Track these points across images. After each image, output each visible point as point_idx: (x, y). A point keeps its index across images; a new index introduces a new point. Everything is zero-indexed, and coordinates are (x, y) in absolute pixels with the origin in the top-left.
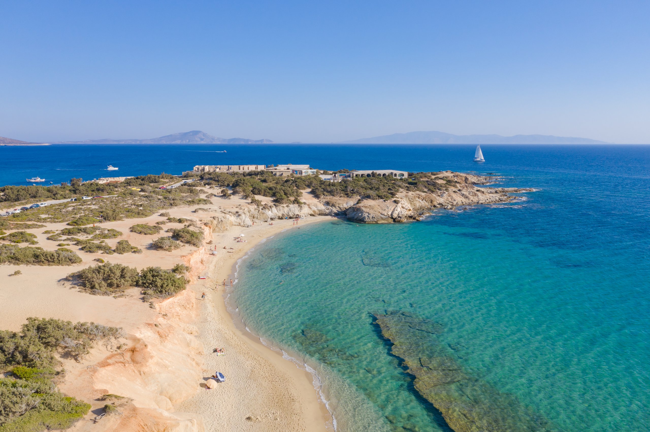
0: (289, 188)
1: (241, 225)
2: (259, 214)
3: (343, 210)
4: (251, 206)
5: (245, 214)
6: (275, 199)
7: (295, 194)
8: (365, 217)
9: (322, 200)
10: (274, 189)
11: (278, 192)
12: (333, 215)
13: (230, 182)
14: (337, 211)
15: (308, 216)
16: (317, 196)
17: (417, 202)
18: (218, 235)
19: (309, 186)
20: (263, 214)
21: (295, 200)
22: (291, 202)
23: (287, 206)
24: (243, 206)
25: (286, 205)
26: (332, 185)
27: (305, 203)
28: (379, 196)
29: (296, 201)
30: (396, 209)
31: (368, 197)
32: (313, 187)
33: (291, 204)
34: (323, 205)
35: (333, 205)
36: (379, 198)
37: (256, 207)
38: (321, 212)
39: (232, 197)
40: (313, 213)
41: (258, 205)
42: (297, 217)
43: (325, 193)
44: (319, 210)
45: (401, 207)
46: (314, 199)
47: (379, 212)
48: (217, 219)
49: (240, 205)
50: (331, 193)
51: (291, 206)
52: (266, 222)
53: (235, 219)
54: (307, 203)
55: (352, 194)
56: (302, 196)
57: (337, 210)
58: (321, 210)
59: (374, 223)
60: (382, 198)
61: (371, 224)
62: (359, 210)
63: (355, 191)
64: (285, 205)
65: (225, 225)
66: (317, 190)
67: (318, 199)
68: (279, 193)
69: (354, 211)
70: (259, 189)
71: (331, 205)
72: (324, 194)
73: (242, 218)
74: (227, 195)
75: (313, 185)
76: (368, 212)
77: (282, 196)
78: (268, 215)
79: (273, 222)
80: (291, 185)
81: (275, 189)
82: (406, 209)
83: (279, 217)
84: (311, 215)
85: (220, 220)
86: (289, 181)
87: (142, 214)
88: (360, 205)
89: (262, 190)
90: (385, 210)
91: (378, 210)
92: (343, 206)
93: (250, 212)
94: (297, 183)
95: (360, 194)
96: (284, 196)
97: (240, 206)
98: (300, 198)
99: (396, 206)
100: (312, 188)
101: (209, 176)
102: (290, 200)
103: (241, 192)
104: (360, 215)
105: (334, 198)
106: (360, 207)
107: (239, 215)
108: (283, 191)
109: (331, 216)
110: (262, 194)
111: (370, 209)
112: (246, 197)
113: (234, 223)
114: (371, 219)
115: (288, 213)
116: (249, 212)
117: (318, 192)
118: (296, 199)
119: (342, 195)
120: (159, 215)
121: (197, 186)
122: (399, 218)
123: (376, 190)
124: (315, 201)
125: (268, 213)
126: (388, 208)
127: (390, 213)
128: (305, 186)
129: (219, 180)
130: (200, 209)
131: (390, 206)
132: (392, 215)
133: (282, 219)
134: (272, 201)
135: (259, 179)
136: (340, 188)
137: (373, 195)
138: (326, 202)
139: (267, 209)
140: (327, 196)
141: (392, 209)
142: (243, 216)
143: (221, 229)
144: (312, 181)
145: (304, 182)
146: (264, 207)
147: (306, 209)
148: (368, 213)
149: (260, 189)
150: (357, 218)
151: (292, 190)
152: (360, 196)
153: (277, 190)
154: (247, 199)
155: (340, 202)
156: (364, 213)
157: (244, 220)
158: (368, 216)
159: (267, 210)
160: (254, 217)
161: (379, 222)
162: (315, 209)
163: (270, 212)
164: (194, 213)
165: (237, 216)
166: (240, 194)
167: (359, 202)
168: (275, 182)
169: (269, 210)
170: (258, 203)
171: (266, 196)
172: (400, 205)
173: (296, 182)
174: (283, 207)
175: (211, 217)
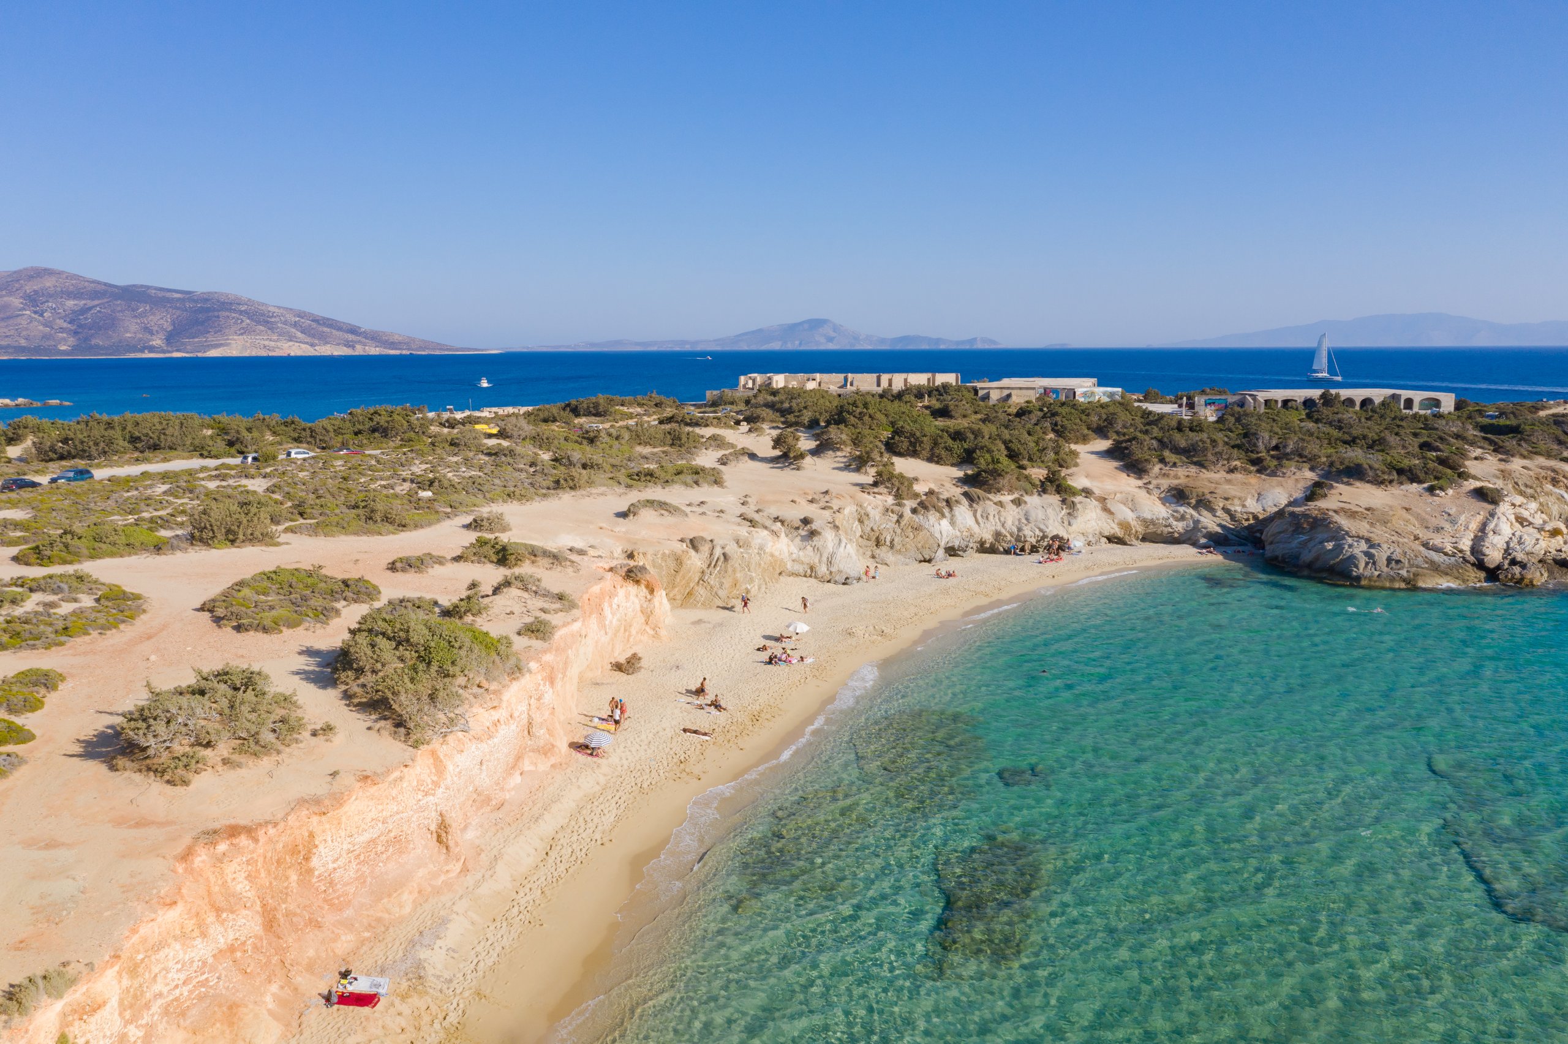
0: (1029, 434)
1: (820, 574)
2: (899, 531)
3: (1246, 524)
4: (871, 497)
5: (836, 528)
6: (970, 472)
7: (1051, 455)
8: (1352, 558)
9: (1154, 482)
10: (972, 437)
11: (982, 448)
12: (1203, 541)
13: (821, 414)
14: (1220, 525)
15: (1098, 542)
16: (1134, 467)
17: (1552, 499)
18: (700, 622)
19: (1101, 431)
20: (917, 529)
21: (1048, 479)
22: (1033, 485)
23: (1018, 502)
24: (839, 496)
25: (1011, 497)
26: (1191, 429)
27: (1087, 492)
28: (1400, 472)
29: (1054, 484)
30: (1491, 526)
31: (1354, 473)
32: (1118, 433)
33: (1032, 494)
34: (1158, 503)
35: (1202, 504)
36: (1404, 478)
37: (890, 500)
38: (1151, 529)
39: (808, 460)
40: (1120, 533)
41: (898, 496)
42: (1058, 547)
43: (1167, 453)
44: (1145, 522)
45: (1512, 518)
46: (1124, 475)
47: (1416, 538)
48: (705, 549)
49: (826, 492)
50: (1193, 455)
51: (1033, 501)
52: (929, 561)
53: (794, 549)
54: (1097, 492)
55: (1275, 462)
56: (1076, 465)
57: (1218, 521)
58: (1152, 522)
59: (1397, 585)
60: (1414, 479)
61: (1383, 588)
62: (1320, 524)
63: (1288, 450)
64: (1006, 498)
65: (739, 575)
66: (1134, 446)
67: (1140, 478)
68: (989, 451)
69: (1298, 529)
70: (913, 435)
71: (1193, 501)
72: (1162, 460)
73: (825, 547)
74: (792, 455)
75: (1119, 427)
76: (1366, 535)
77: (998, 462)
78: (938, 535)
79: (953, 564)
80: (1036, 424)
81: (975, 438)
82: (1540, 530)
83: (982, 543)
84: (1111, 539)
85: (718, 552)
86: (1030, 412)
87: (387, 519)
88: (1322, 504)
89: (925, 439)
90: (1438, 530)
91: (1410, 528)
92: (1244, 506)
93: (866, 522)
94: (1058, 419)
95: (1311, 461)
96: (1005, 461)
97: (827, 498)
98: (1069, 471)
99: (1492, 515)
100: (1115, 437)
101: (770, 398)
102: (1027, 478)
103: (844, 443)
104: (1330, 546)
105: (1206, 474)
106: (1324, 512)
107: (813, 534)
108: (1005, 442)
109: (1195, 544)
110: (926, 453)
111: (1372, 524)
112: (859, 463)
113: (789, 565)
114: (1385, 569)
115: (1020, 530)
116: (861, 521)
117: (1138, 453)
118: (1054, 473)
119: (1237, 463)
120: (464, 526)
121: (707, 426)
122: (1517, 570)
123: (1370, 447)
124: (1129, 484)
125: (937, 526)
126: (1453, 522)
127: (1466, 544)
128: (1086, 431)
129: (791, 407)
130: (650, 503)
131: (1461, 513)
132: (1474, 550)
133: (992, 550)
134: (960, 480)
135: (927, 407)
136: (1226, 439)
137: (1376, 466)
138: (1171, 489)
139: (932, 511)
140: (1175, 465)
141: (1474, 526)
142: (828, 537)
143: (720, 593)
144: (1114, 414)
145: (1084, 417)
146: (922, 504)
147: (1094, 515)
148: (1368, 540)
149: (918, 434)
150: (1317, 558)
151: (1037, 443)
152: (1312, 469)
153: (980, 439)
154: (863, 470)
155: (1231, 490)
156: (1350, 540)
157: (832, 555)
158: (1367, 554)
159: (933, 516)
160: (878, 543)
161: (1421, 584)
162: (1130, 516)
163: (945, 523)
164: (621, 520)
165: (804, 539)
166: (839, 453)
167: (1319, 491)
168: (979, 416)
169: (943, 516)
170: (900, 487)
171: (937, 463)
172: (1504, 508)
173: (1054, 414)
174: (1000, 504)
175: (682, 540)
